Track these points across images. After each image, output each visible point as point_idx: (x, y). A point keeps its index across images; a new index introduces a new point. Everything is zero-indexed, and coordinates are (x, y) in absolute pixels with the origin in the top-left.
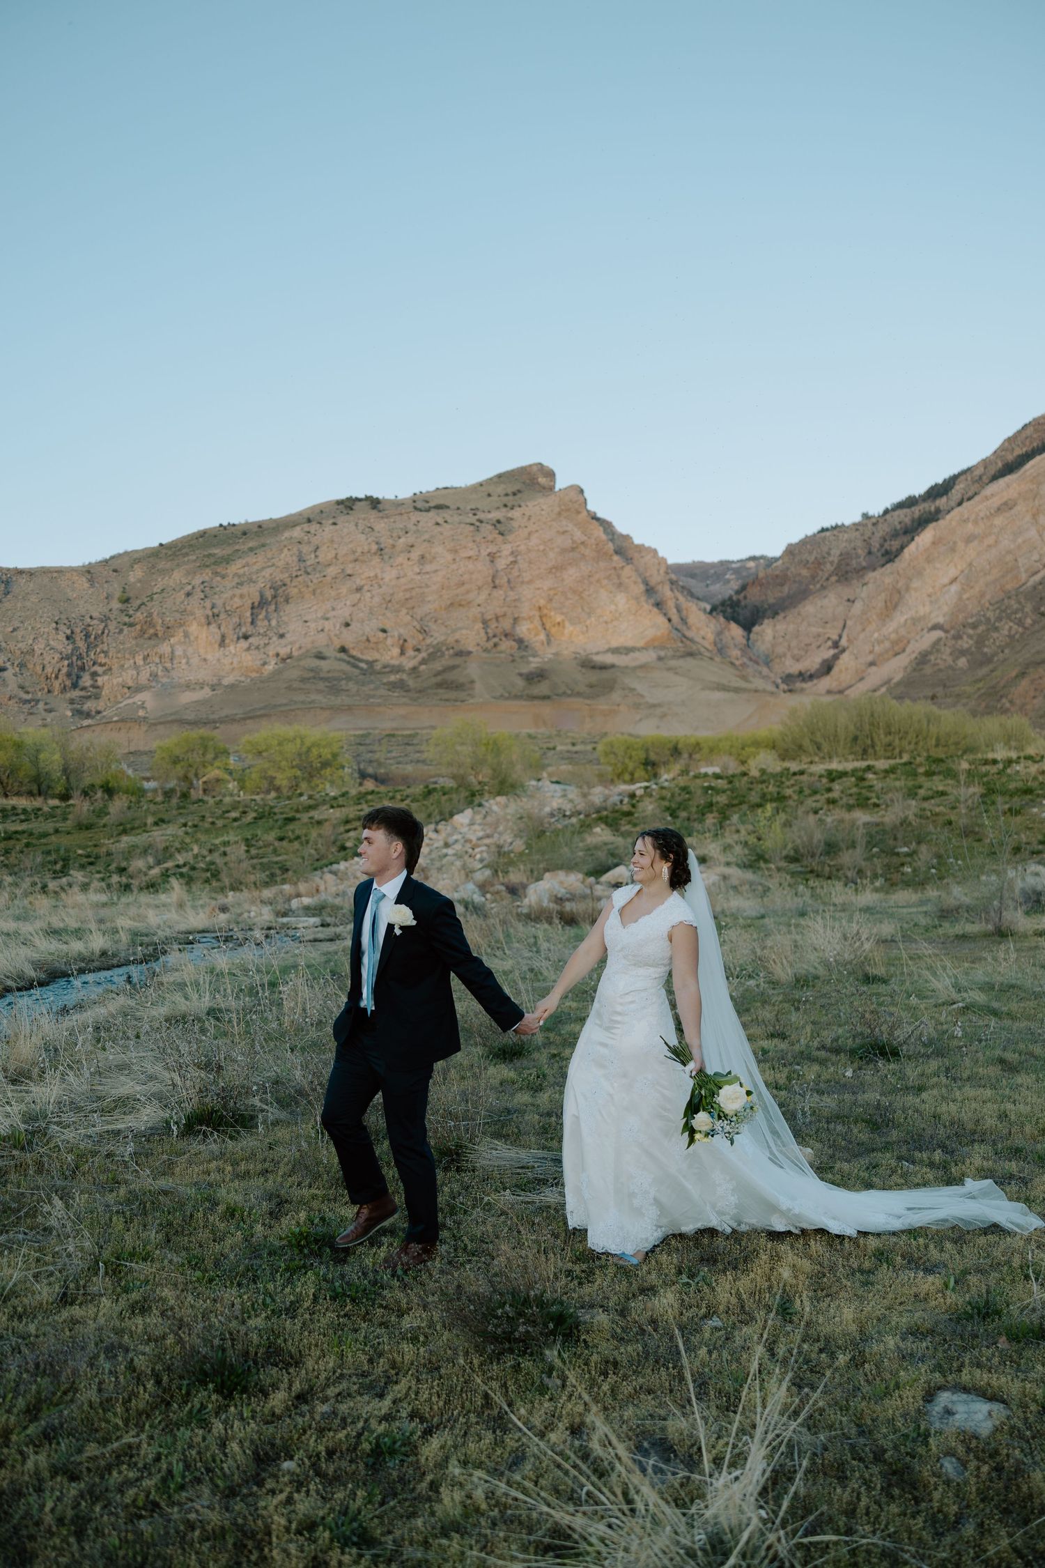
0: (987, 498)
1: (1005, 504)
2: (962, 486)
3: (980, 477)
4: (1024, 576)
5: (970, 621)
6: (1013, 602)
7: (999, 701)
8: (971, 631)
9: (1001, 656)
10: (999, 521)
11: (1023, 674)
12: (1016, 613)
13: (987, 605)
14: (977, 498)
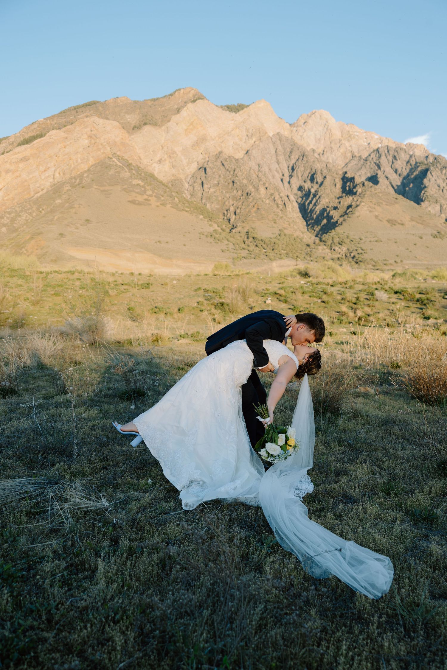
0: (16, 154)
1: (24, 158)
2: (4, 145)
3: (13, 143)
4: (32, 193)
5: (8, 210)
6: (28, 205)
7: (21, 249)
8: (8, 216)
9: (22, 229)
10: (21, 165)
11: (32, 238)
12: (29, 210)
13: (16, 204)
14: (11, 152)
